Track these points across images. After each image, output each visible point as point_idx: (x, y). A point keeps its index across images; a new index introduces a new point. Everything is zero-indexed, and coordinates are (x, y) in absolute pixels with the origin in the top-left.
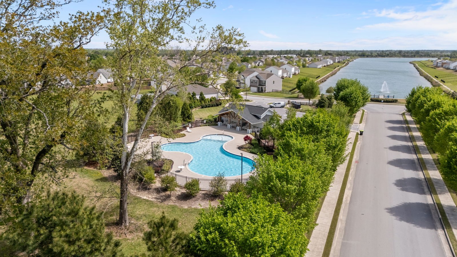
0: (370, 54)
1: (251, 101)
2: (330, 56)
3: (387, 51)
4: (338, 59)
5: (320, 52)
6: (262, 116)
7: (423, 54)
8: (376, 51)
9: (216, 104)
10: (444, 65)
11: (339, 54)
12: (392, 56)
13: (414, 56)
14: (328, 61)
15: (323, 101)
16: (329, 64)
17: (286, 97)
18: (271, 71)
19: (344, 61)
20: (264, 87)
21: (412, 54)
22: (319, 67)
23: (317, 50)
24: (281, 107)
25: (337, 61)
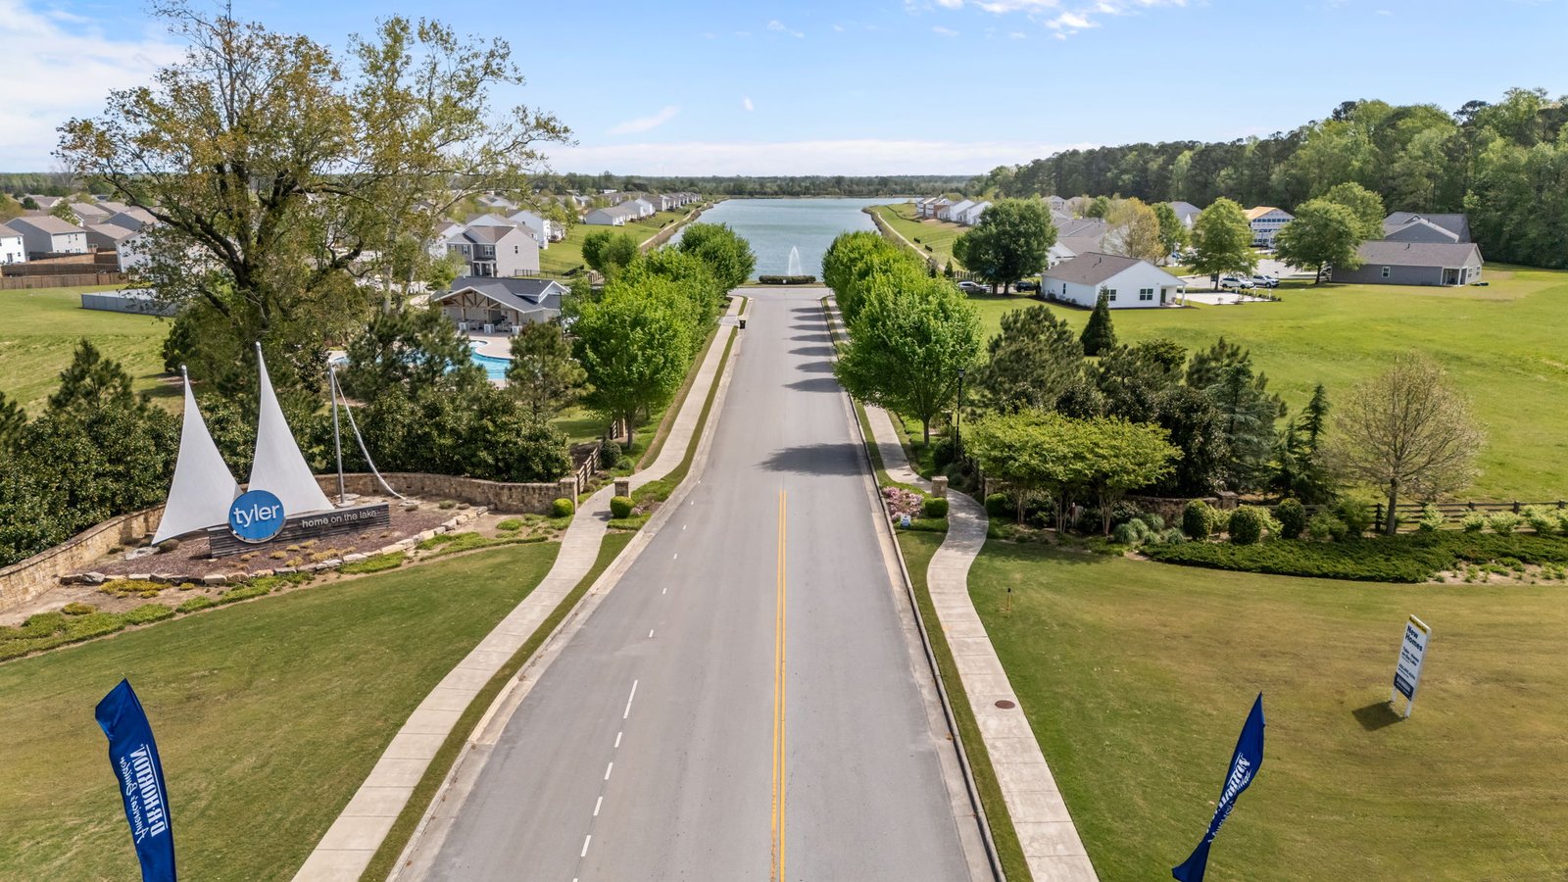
0: (757, 187)
2: (640, 193)
3: (806, 178)
4: (667, 201)
5: (607, 180)
6: (542, 297)
7: (898, 188)
8: (775, 179)
10: (939, 213)
11: (669, 186)
12: (818, 194)
13: (875, 193)
14: (639, 206)
16: (643, 214)
19: (686, 208)
20: (490, 262)
21: (871, 188)
22: (616, 222)
23: (597, 175)
25: (664, 206)
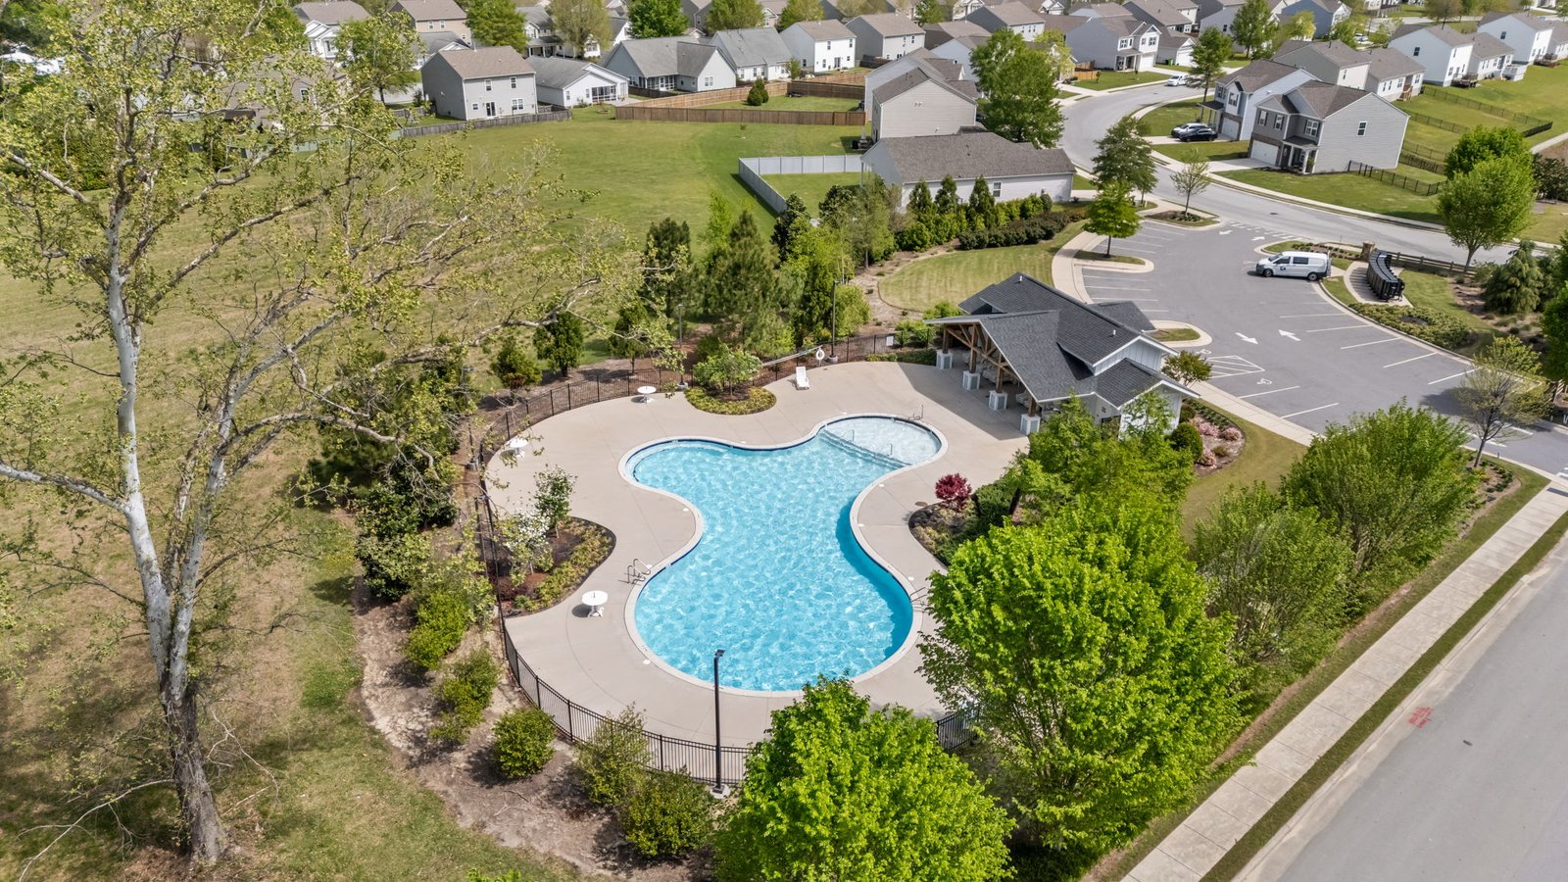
1: (1206, 222)
9: (1028, 234)
15: (1513, 279)
17: (1393, 208)
18: (1417, 49)
20: (1307, 149)
24: (1307, 279)
